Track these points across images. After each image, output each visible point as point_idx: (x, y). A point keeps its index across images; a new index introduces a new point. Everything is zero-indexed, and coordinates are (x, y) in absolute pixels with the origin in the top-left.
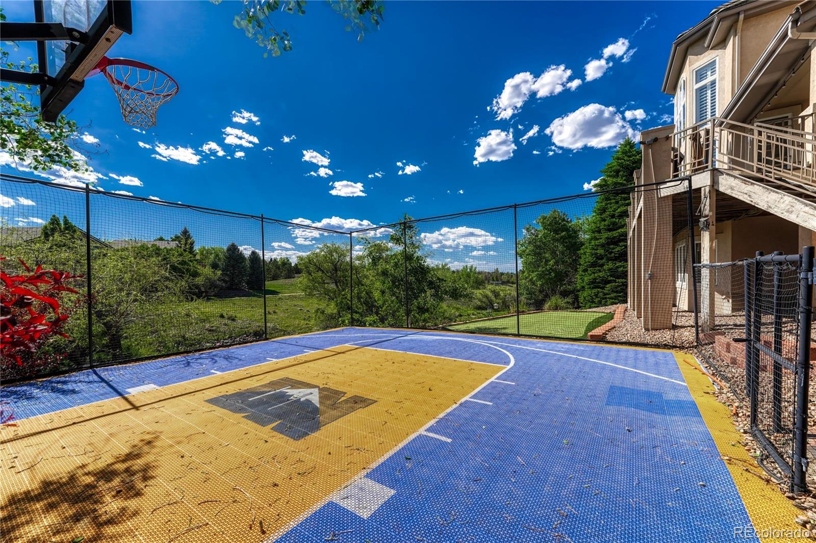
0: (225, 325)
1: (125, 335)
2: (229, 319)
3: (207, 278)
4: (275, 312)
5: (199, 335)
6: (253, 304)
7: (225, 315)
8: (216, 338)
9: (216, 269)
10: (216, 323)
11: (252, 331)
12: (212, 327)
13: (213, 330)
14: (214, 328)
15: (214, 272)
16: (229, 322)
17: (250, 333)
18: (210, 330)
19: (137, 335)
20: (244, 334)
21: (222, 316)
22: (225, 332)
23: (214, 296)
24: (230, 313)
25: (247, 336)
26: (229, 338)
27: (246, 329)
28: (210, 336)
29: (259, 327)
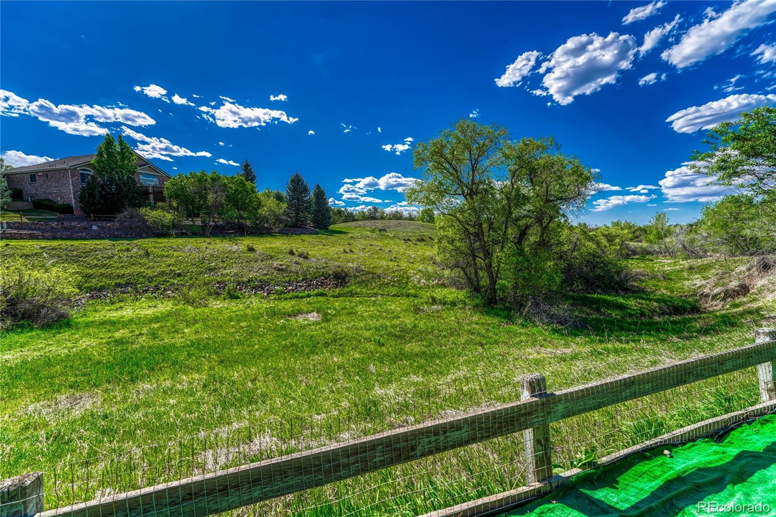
0: (297, 263)
1: (178, 271)
2: (301, 255)
3: (271, 210)
4: (351, 251)
5: (266, 275)
6: (324, 242)
7: (295, 251)
8: (287, 279)
9: (281, 202)
10: (286, 261)
11: (331, 272)
12: (281, 265)
13: (282, 269)
14: (284, 267)
15: (278, 205)
16: (301, 260)
17: (330, 275)
18: (279, 270)
19: (192, 272)
20: (320, 276)
21: (291, 253)
22: (297, 272)
23: (279, 233)
24: (300, 250)
25: (326, 279)
26: (303, 280)
27: (323, 270)
28: (280, 277)
29: (339, 267)
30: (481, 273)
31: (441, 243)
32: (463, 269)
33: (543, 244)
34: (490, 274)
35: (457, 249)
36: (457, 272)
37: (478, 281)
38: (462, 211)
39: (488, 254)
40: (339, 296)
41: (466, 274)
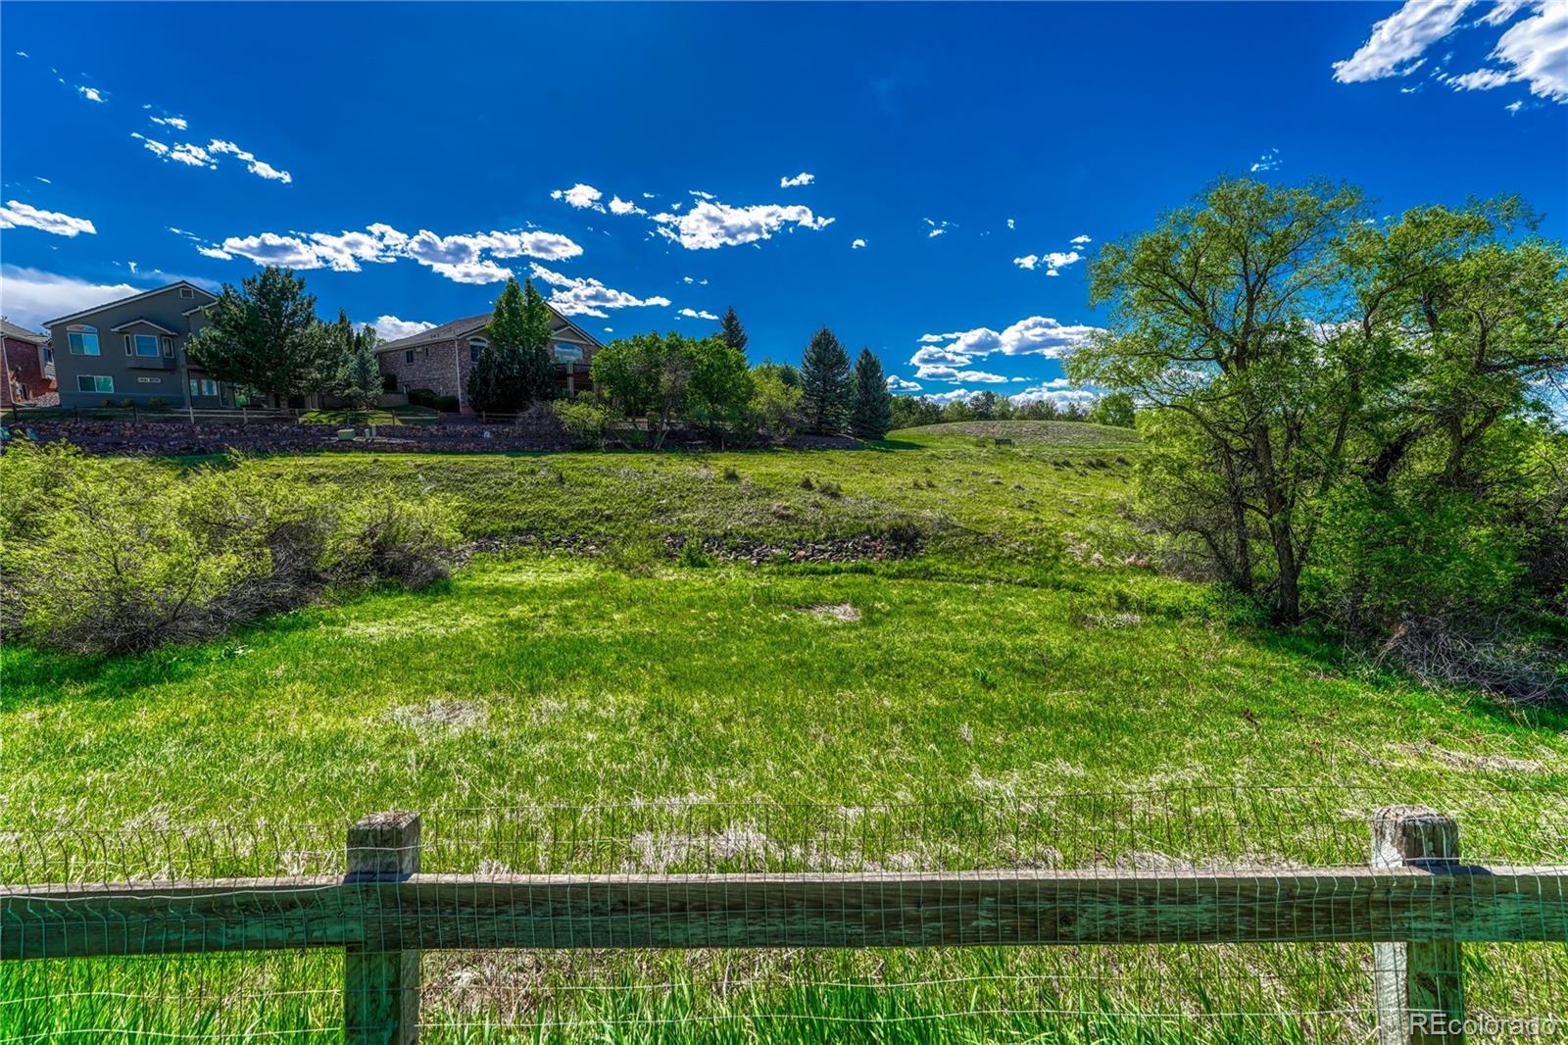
0: (817, 505)
1: (607, 512)
2: (824, 491)
3: (771, 402)
4: (930, 485)
5: (758, 525)
6: (874, 465)
7: (813, 482)
8: (796, 535)
9: (791, 385)
10: (795, 500)
11: (884, 527)
12: (786, 508)
13: (788, 516)
14: (791, 512)
15: (785, 392)
16: (826, 500)
17: (882, 532)
18: (782, 517)
19: (630, 514)
20: (863, 533)
21: (807, 485)
22: (816, 524)
23: (785, 445)
24: (824, 481)
25: (874, 539)
26: (827, 539)
27: (868, 522)
28: (782, 531)
29: (902, 516)
30: (1257, 548)
31: (1150, 473)
32: (1206, 534)
33: (1459, 479)
34: (1284, 551)
35: (1192, 487)
36: (1186, 541)
37: (1247, 567)
38: (1211, 397)
39: (1280, 502)
40: (900, 575)
41: (1215, 547)
